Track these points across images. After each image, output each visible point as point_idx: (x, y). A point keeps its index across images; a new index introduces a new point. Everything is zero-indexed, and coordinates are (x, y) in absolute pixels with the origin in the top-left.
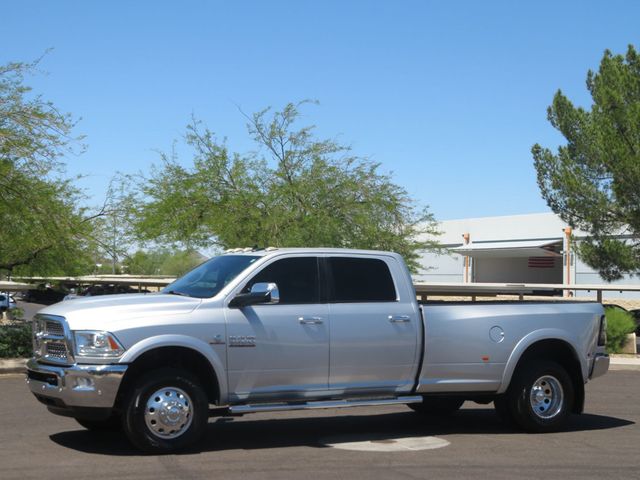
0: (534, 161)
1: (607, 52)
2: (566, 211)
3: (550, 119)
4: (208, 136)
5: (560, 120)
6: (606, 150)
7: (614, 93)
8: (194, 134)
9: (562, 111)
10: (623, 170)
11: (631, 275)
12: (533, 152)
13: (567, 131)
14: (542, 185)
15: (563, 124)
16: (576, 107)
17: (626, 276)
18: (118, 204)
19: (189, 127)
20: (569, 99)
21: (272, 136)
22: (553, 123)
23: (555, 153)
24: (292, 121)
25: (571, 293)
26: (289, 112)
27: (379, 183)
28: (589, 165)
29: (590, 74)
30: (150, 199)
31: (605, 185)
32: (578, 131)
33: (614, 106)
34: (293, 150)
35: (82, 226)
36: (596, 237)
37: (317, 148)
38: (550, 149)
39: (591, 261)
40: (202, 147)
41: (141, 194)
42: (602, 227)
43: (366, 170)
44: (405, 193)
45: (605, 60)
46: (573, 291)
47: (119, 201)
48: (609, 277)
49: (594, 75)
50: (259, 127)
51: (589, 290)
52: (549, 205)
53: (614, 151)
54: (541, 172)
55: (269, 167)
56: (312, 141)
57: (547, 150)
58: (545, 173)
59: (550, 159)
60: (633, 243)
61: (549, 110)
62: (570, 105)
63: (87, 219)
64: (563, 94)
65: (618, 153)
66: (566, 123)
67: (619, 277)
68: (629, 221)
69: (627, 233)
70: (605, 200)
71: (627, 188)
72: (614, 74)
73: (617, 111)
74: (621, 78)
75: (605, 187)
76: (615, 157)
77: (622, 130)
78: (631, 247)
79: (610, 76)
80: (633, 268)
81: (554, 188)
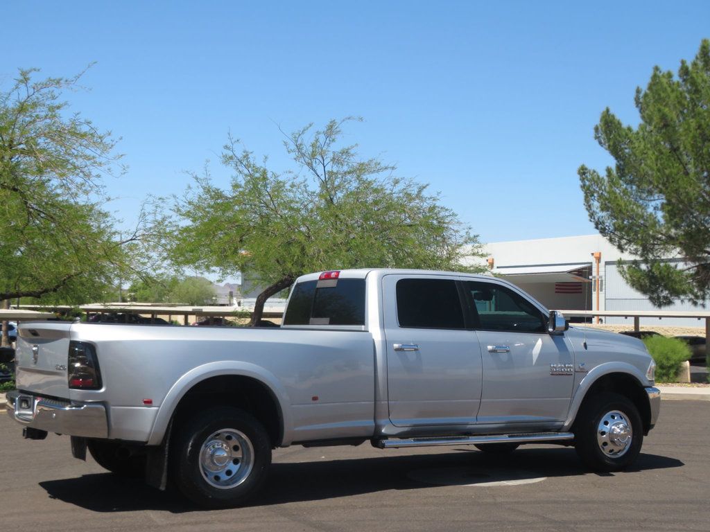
0: (580, 183)
1: (657, 69)
2: (614, 233)
3: (597, 138)
4: (246, 157)
5: (609, 140)
6: (659, 170)
7: (666, 110)
8: (230, 154)
9: (609, 130)
10: (676, 191)
11: (682, 301)
12: (579, 173)
13: (615, 151)
14: (589, 207)
15: (611, 143)
16: (625, 125)
17: (677, 302)
18: (151, 228)
19: (226, 147)
20: (618, 117)
21: (313, 155)
22: (600, 143)
23: (603, 174)
24: (333, 140)
25: (601, 320)
26: (331, 130)
27: (426, 205)
28: (638, 186)
29: (638, 91)
30: (187, 223)
31: (654, 207)
32: (627, 151)
33: (666, 125)
34: (335, 171)
35: (112, 251)
36: (646, 261)
37: (361, 168)
38: (597, 170)
39: (641, 286)
40: (241, 168)
41: (175, 217)
42: (652, 250)
43: (414, 191)
44: (454, 215)
45: (655, 77)
46: (603, 318)
47: (152, 225)
48: (659, 302)
49: (643, 93)
50: (299, 148)
51: (626, 317)
52: (597, 228)
53: (667, 172)
54: (589, 193)
55: (310, 189)
56: (355, 161)
57: (594, 172)
58: (593, 195)
59: (597, 180)
60: (686, 267)
61: (596, 129)
62: (619, 124)
63: (117, 244)
64: (611, 112)
65: (671, 173)
66: (614, 143)
67: (669, 302)
68: (681, 244)
69: (679, 256)
70: (655, 223)
71: (680, 210)
72: (665, 90)
73: (671, 129)
74: (673, 96)
75: (655, 208)
76: (667, 177)
77: (675, 150)
78: (682, 271)
79: (661, 93)
80: (684, 293)
81: (602, 210)
